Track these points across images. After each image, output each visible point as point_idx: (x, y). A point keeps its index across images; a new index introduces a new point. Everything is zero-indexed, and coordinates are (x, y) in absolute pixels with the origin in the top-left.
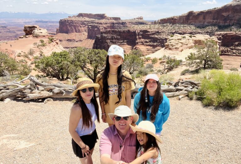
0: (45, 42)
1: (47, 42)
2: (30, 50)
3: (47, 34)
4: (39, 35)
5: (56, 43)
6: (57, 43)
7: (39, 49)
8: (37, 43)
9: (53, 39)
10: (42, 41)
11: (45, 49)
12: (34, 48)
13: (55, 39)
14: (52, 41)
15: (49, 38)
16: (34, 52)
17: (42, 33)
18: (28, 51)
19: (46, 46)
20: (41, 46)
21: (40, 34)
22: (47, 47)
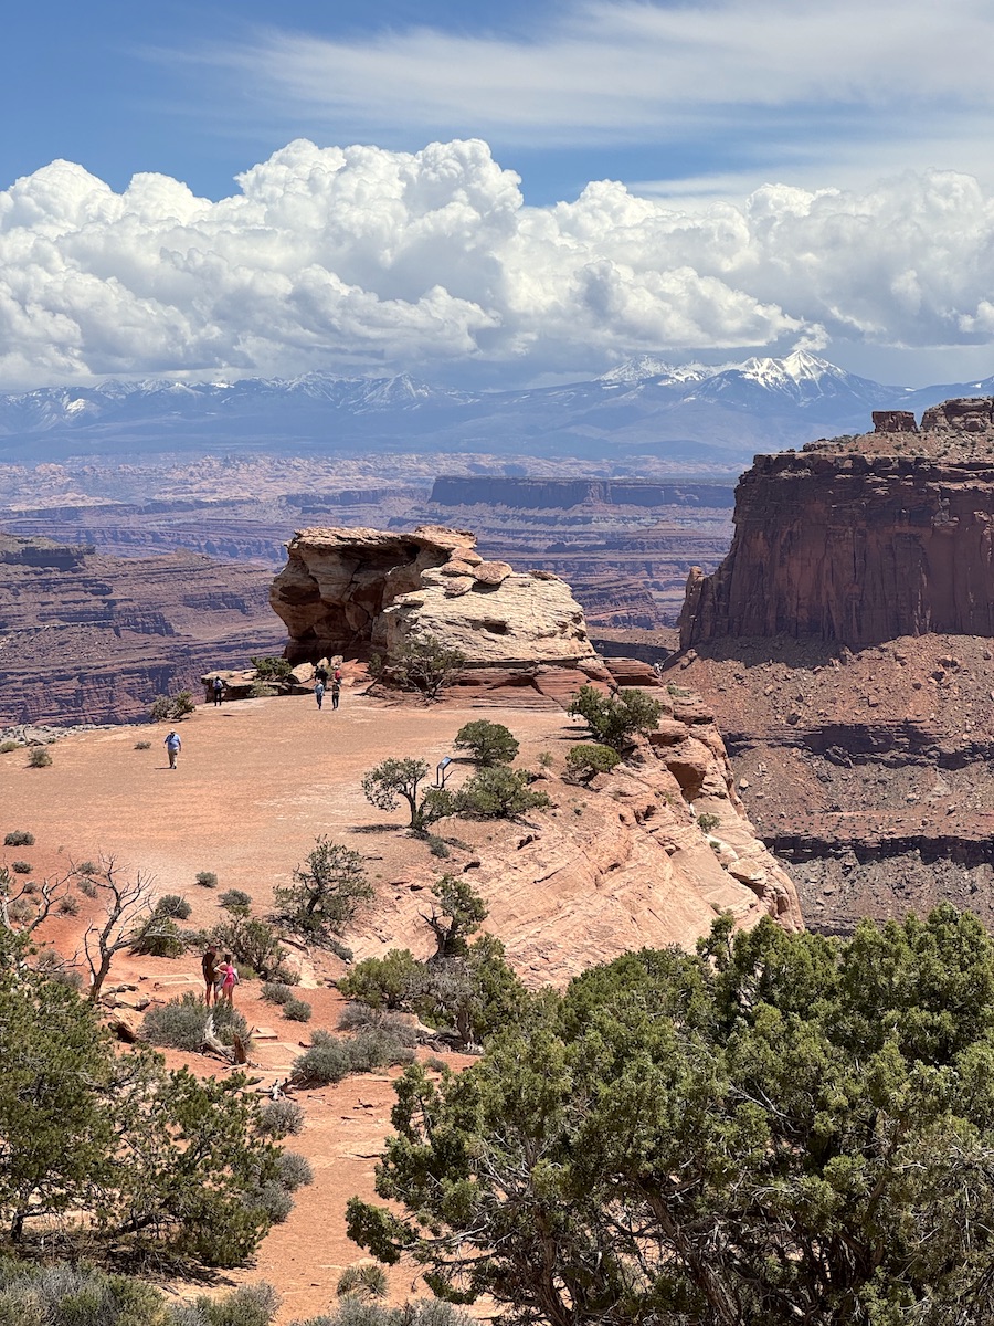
0: (524, 761)
1: (560, 753)
2: (320, 870)
3: (564, 647)
4: (458, 661)
5: (669, 781)
6: (690, 780)
7: (438, 852)
8: (415, 772)
9: (639, 716)
10: (487, 747)
11: (515, 857)
12: (367, 845)
13: (666, 724)
14: (627, 752)
15: (584, 706)
16: (367, 893)
17: (500, 628)
18: (288, 882)
19: (533, 816)
20: (467, 807)
21: (483, 648)
22: (547, 828)
